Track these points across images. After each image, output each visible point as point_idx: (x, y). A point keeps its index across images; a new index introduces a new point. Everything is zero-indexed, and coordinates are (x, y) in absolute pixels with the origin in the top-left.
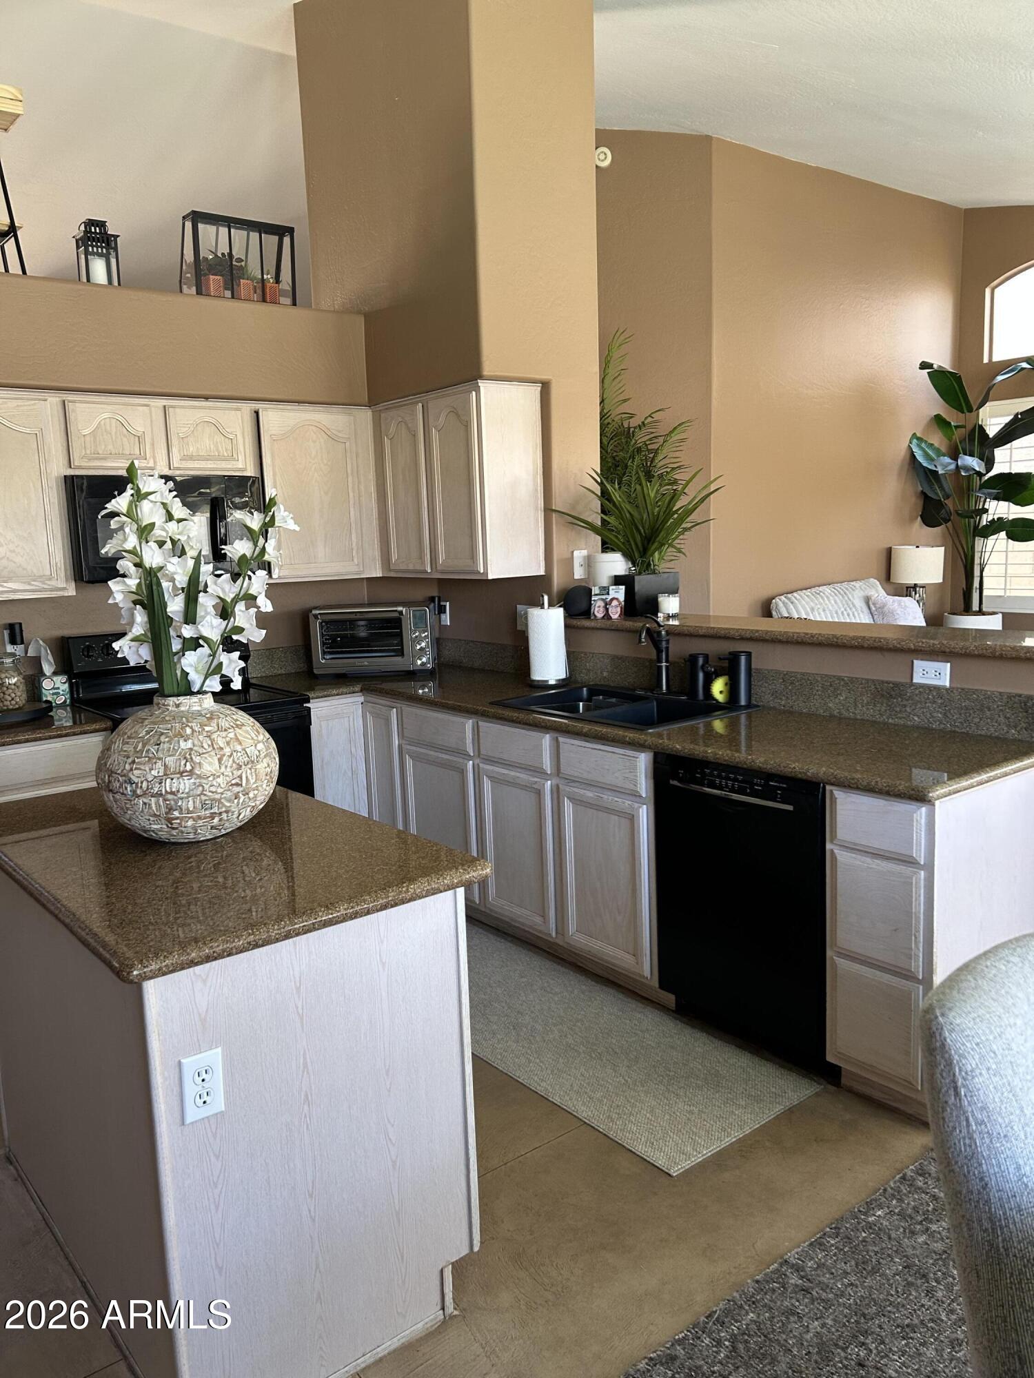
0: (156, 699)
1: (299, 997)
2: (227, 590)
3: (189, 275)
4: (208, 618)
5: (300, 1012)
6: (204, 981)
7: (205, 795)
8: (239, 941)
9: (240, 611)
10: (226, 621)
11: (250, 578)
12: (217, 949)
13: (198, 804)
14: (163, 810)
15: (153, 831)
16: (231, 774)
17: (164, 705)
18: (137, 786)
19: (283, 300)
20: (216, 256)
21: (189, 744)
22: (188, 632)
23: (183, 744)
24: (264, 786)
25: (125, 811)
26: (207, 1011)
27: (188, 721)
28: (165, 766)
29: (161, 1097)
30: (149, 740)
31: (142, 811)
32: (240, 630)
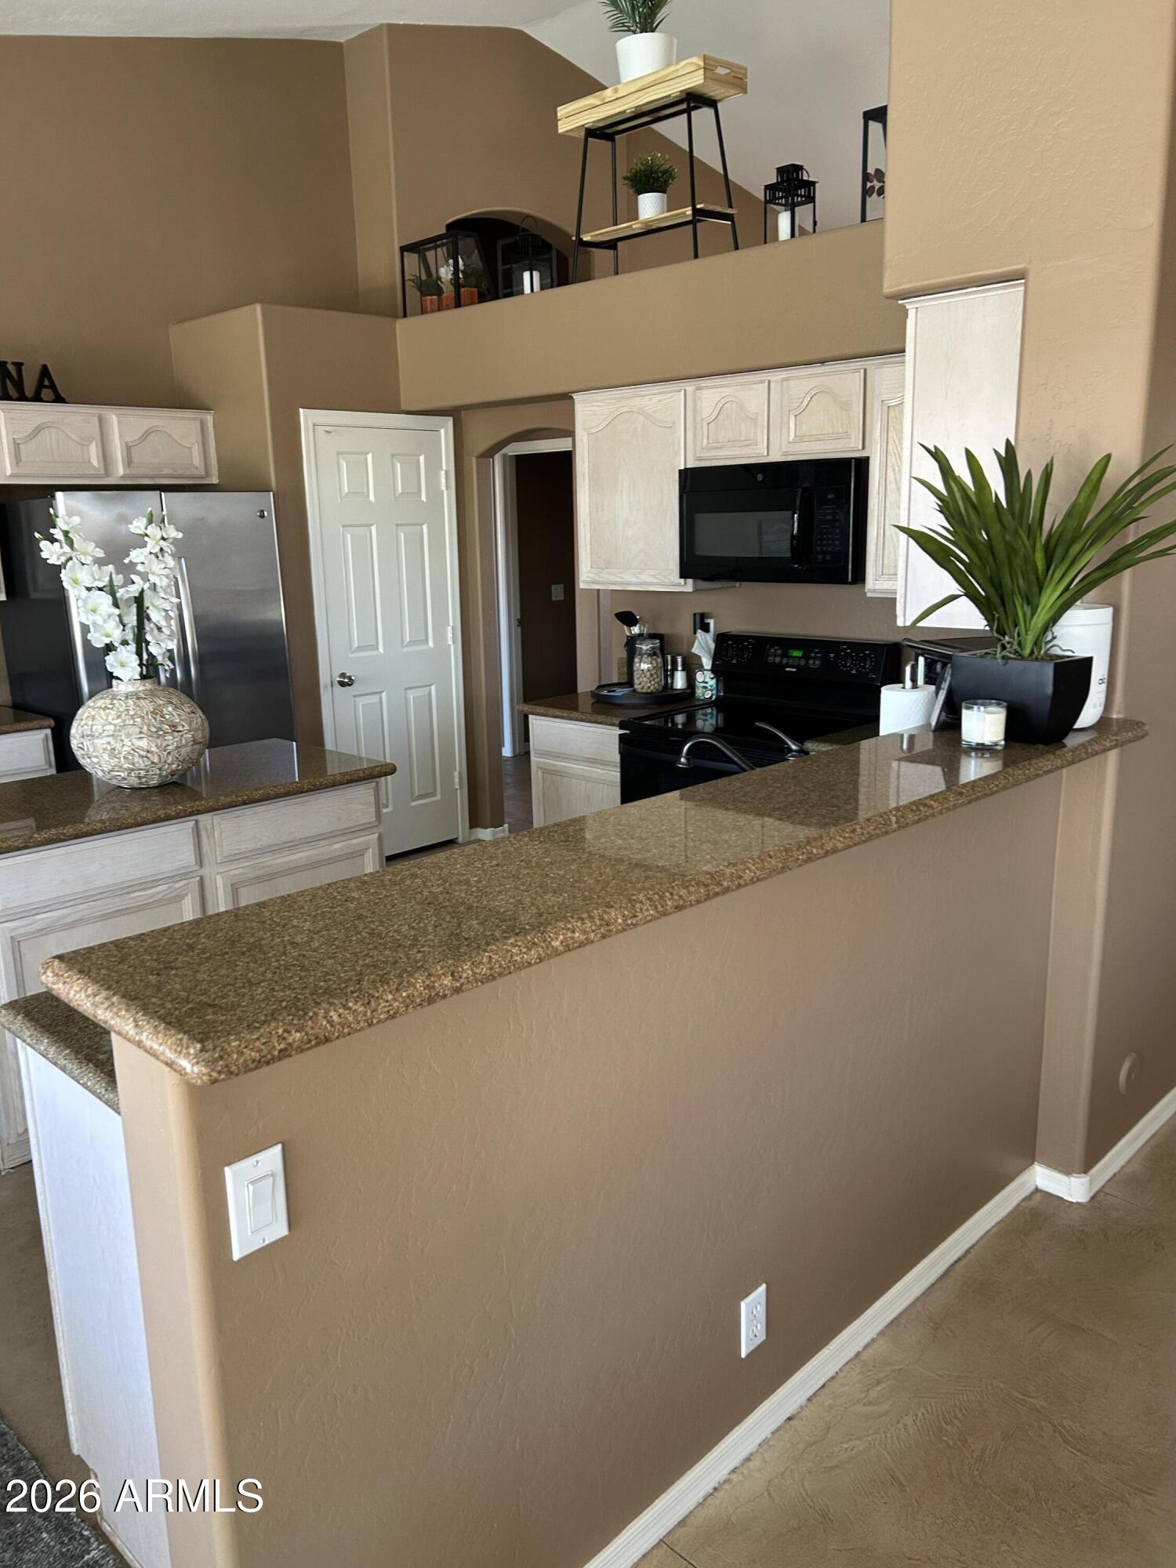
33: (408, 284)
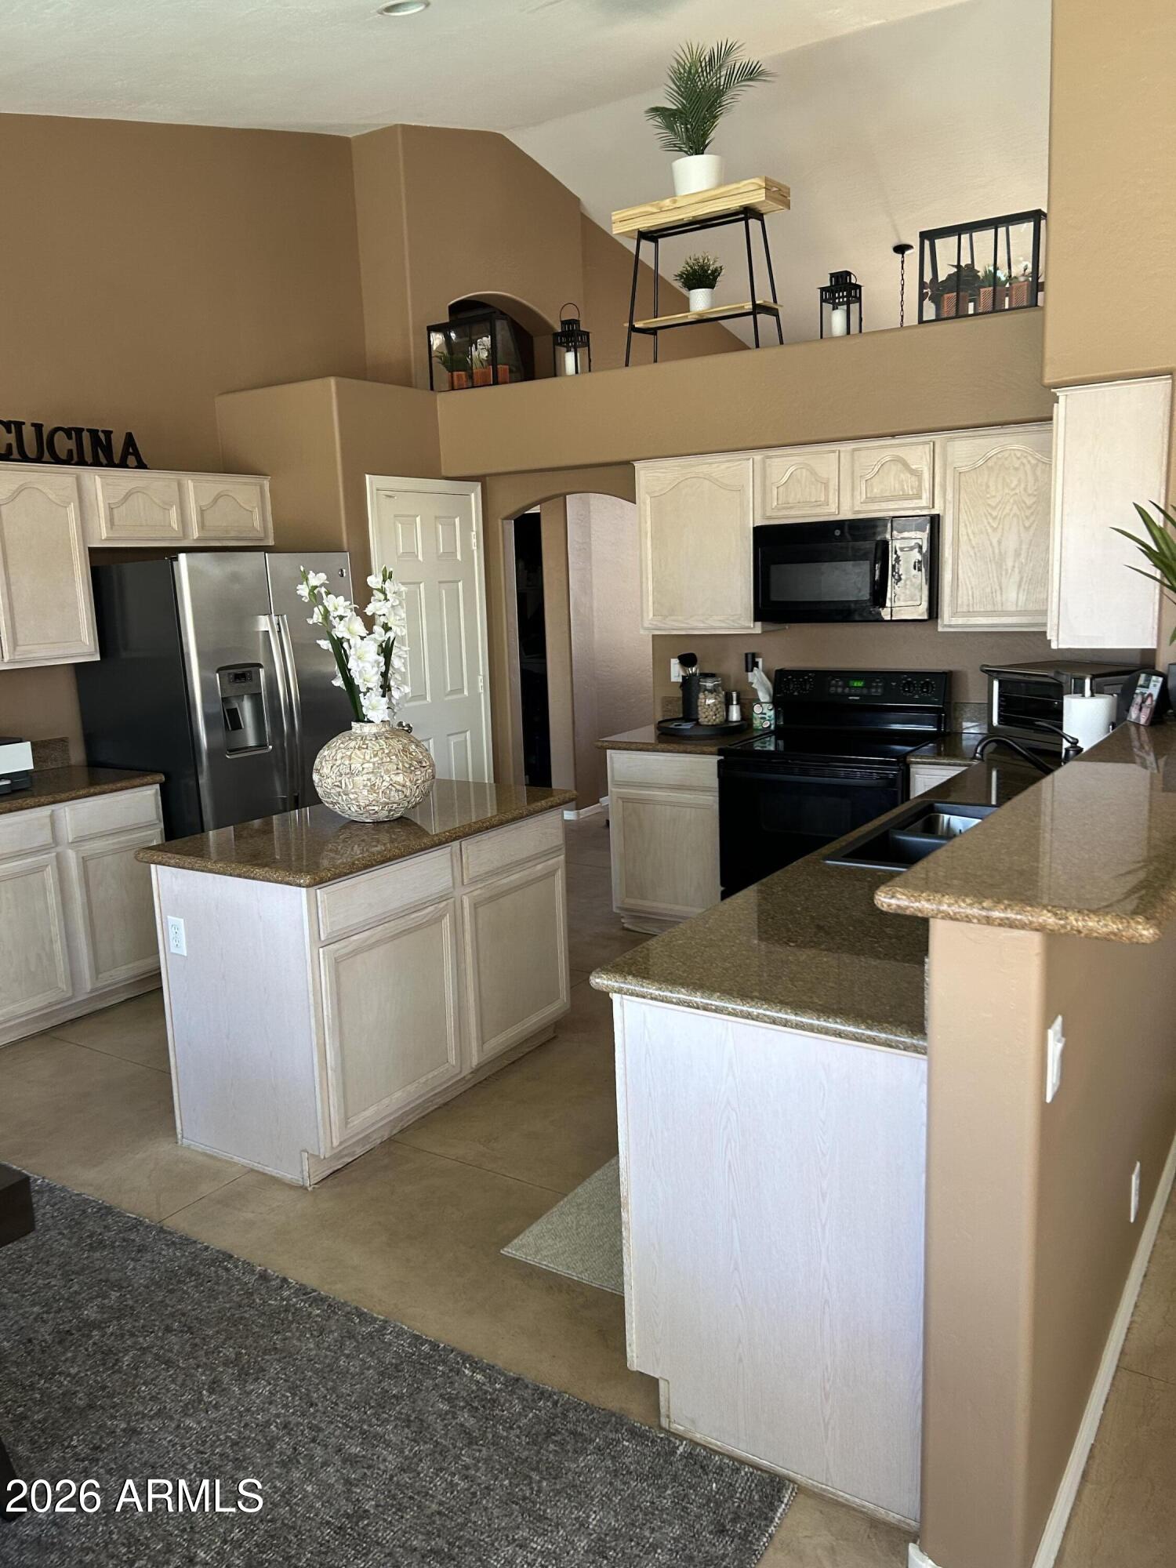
6: (176, 878)
16: (335, 778)
26: (177, 895)
33: (434, 360)
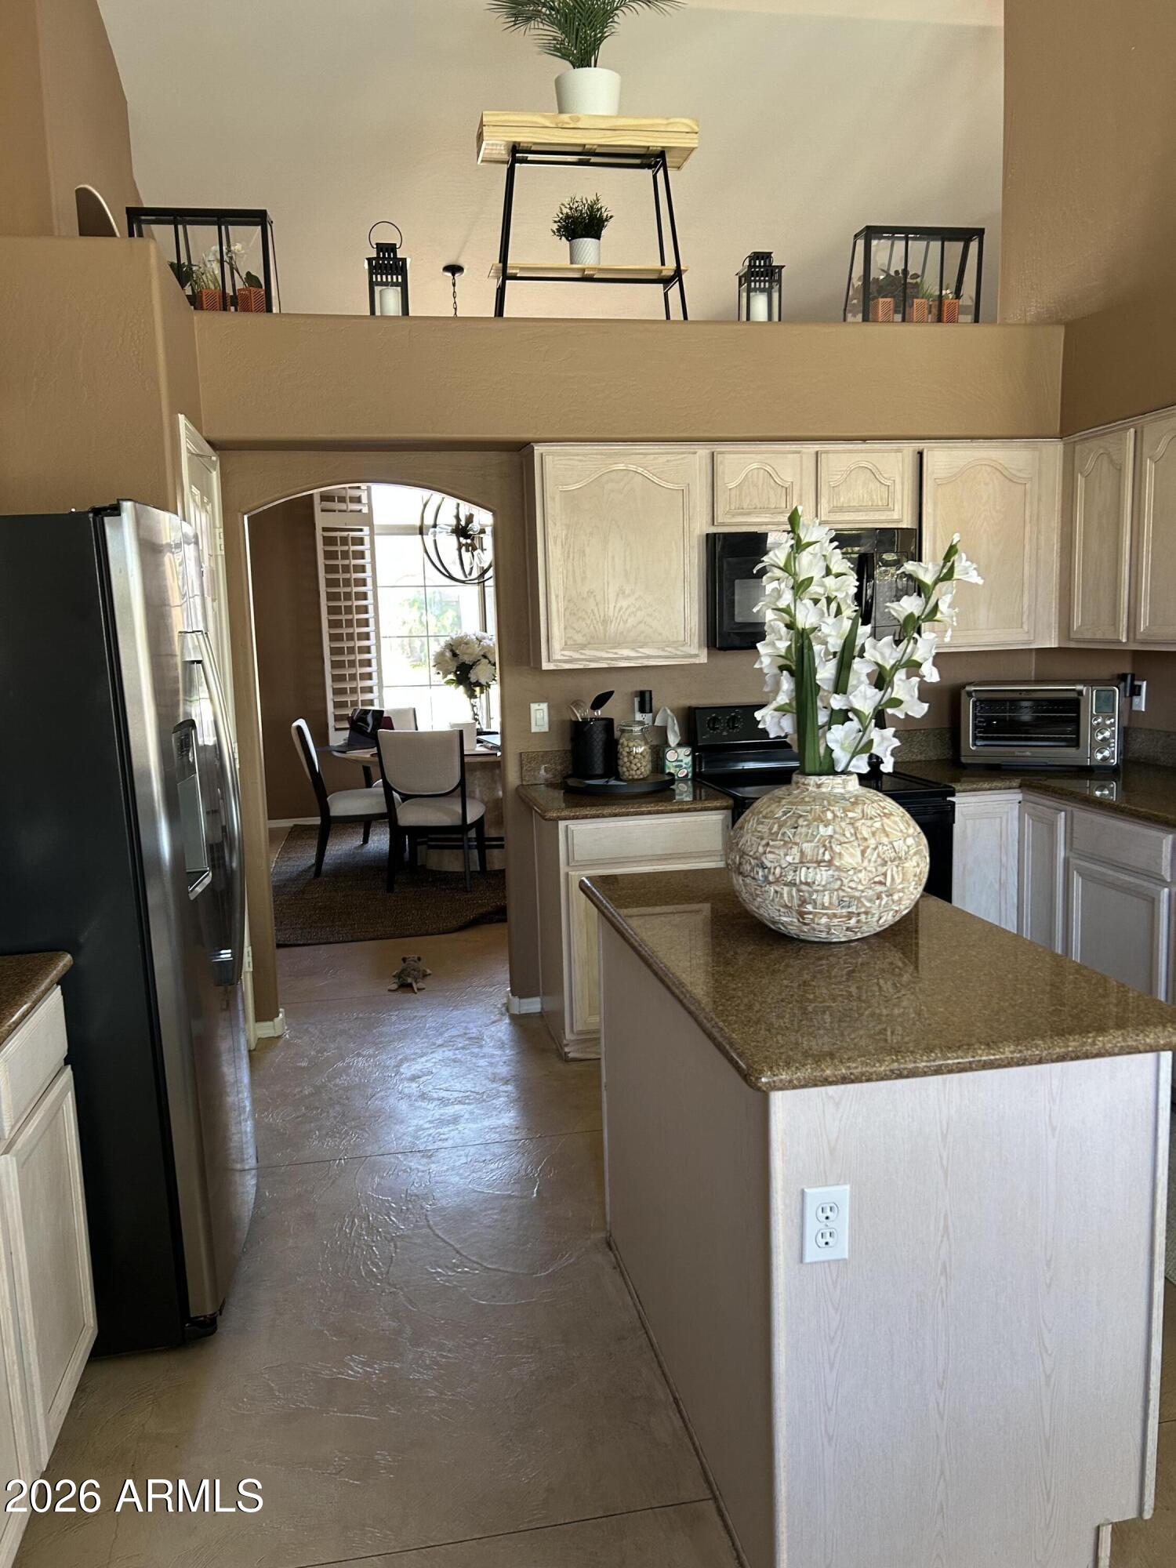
0: (795, 777)
1: (945, 1146)
2: (887, 655)
3: (855, 301)
4: (862, 688)
5: (945, 1163)
6: (837, 1105)
7: (843, 890)
8: (881, 1066)
9: (900, 680)
10: (882, 692)
11: (916, 641)
12: (855, 1071)
13: (835, 901)
14: (796, 902)
15: (782, 924)
16: (874, 870)
17: (804, 784)
18: (769, 872)
19: (962, 318)
20: (888, 275)
21: (830, 831)
22: (837, 702)
23: (822, 829)
24: (911, 888)
25: (754, 896)
26: (837, 1140)
27: (829, 804)
28: (802, 853)
29: (780, 1225)
30: (785, 821)
31: (773, 900)
32: (896, 703)
